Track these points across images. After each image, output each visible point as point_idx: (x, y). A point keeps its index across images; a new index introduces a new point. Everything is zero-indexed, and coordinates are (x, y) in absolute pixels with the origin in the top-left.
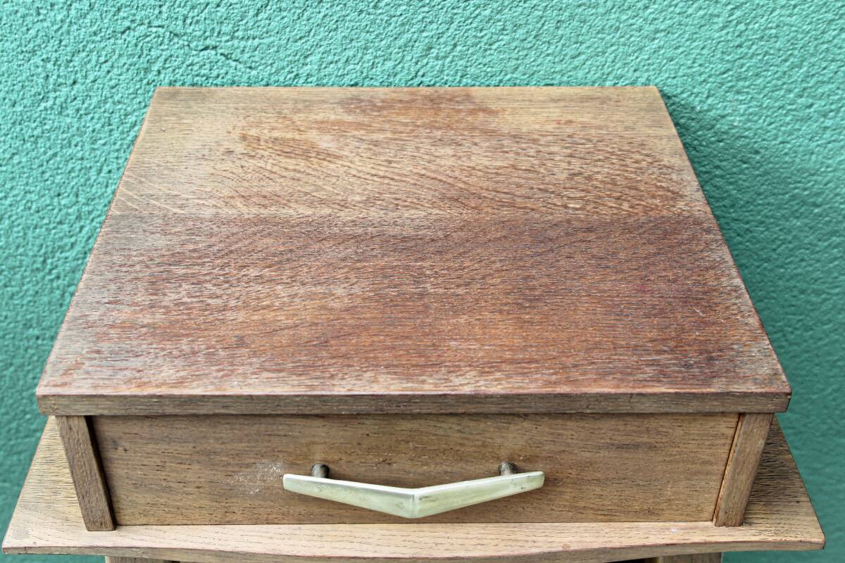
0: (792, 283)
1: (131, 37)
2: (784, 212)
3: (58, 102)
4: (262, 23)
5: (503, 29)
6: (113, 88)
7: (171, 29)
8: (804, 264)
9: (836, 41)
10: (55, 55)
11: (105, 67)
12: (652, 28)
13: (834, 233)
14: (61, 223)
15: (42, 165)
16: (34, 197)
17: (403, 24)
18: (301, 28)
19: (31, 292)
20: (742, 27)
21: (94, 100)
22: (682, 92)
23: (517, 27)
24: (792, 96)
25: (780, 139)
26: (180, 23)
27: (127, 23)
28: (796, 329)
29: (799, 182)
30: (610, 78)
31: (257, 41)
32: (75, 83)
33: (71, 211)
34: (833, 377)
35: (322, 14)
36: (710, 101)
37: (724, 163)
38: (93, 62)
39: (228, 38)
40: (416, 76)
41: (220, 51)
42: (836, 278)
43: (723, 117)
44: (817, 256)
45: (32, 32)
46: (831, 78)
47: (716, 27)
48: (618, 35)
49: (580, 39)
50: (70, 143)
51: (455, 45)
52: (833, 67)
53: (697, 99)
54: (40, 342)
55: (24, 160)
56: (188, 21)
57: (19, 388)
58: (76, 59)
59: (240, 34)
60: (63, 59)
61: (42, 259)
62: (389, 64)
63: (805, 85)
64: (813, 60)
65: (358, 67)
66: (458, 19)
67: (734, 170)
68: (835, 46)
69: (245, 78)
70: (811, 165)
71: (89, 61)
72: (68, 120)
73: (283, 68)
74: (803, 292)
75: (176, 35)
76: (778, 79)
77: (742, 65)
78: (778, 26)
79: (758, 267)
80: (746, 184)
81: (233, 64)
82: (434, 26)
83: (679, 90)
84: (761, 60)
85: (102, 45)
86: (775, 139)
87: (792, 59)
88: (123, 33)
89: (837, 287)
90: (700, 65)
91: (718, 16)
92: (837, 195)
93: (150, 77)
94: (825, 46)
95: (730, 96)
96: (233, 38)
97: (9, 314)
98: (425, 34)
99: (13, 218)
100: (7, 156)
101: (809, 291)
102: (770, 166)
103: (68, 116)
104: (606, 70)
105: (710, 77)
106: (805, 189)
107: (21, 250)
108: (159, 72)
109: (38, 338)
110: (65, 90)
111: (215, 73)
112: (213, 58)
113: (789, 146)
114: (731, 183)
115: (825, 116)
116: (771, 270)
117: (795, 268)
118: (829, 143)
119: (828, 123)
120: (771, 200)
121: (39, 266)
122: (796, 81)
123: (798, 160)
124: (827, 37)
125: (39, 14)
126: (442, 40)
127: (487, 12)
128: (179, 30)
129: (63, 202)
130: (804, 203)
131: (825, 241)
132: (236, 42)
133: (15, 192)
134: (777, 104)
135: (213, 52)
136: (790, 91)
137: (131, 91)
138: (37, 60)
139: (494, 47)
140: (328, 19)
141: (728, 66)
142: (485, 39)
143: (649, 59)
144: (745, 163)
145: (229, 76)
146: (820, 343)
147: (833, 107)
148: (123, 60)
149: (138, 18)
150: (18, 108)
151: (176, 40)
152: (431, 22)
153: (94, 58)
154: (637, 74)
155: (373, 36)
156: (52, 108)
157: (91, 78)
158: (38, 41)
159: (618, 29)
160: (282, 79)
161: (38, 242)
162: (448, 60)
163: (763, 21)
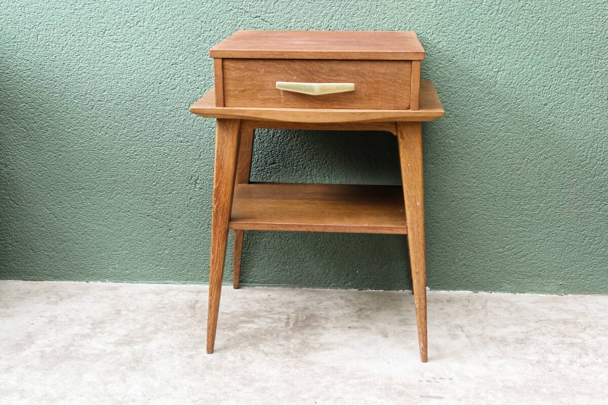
0: (477, 117)
1: (231, 13)
2: (469, 83)
3: (204, 38)
4: (276, 7)
5: (358, 9)
6: (224, 32)
7: (245, 10)
8: (481, 108)
9: (475, 12)
10: (206, 19)
11: (222, 24)
12: (409, 7)
13: (490, 93)
14: (198, 88)
15: (194, 63)
16: (190, 76)
17: (323, 7)
18: (289, 9)
19: (182, 120)
20: (441, 7)
21: (216, 37)
22: (423, 32)
23: (362, 8)
24: (463, 33)
25: (462, 52)
26: (248, 7)
27: (231, 8)
28: (483, 140)
29: (472, 70)
30: (397, 27)
31: (274, 14)
32: (210, 30)
33: (202, 83)
34: (503, 165)
35: (296, 4)
36: (433, 36)
37: (442, 62)
38: (218, 22)
39: (264, 13)
40: (328, 27)
41: (261, 18)
42: (495, 114)
43: (439, 42)
44: (485, 104)
45: (199, 11)
46: (476, 26)
47: (432, 7)
48: (398, 11)
49: (385, 12)
50: (206, 54)
51: (341, 15)
52: (476, 22)
53: (429, 35)
54: (182, 144)
55: (189, 61)
56: (251, 7)
57: (170, 167)
58: (212, 21)
59: (268, 11)
60: (208, 21)
61: (188, 104)
62: (319, 22)
63: (467, 29)
64: (468, 19)
65: (308, 24)
66: (342, 5)
67: (447, 65)
68: (475, 14)
69: (269, 28)
70: (475, 62)
71: (216, 22)
72: (206, 45)
73: (282, 24)
74: (483, 121)
75: (247, 12)
76: (457, 27)
77: (443, 22)
78: (453, 6)
79: (463, 109)
80: (452, 71)
81: (265, 23)
82: (334, 8)
83: (422, 32)
84: (450, 19)
85: (222, 15)
86: (460, 51)
87: (460, 19)
88: (229, 11)
89: (496, 119)
90: (428, 21)
91: (432, 3)
92: (488, 75)
93: (236, 28)
94: (471, 14)
95: (441, 34)
96: (266, 13)
97: (173, 130)
98: (331, 11)
99: (181, 86)
100: (183, 59)
101: (485, 121)
102: (460, 63)
103: (206, 43)
104: (395, 24)
105: (432, 26)
106: (475, 73)
107: (182, 100)
108: (240, 26)
109: (182, 142)
110: (207, 33)
111: (258, 26)
112: (258, 20)
113: (465, 54)
114: (446, 70)
115: (476, 41)
116: (468, 111)
117: (478, 110)
118: (480, 53)
119: (479, 44)
120: (462, 78)
121: (187, 107)
122: (463, 28)
123: (470, 60)
124: (471, 10)
125: (202, 5)
126: (337, 13)
127: (352, 3)
128: (248, 10)
129: (200, 79)
130: (475, 79)
131: (487, 96)
132: (266, 15)
133: (183, 74)
134: (458, 37)
135: (259, 18)
136: (462, 32)
137: (229, 33)
138: (199, 21)
139: (355, 15)
140: (298, 5)
141: (438, 21)
142: (352, 13)
143: (410, 19)
144: (450, 62)
145: (263, 27)
146: (494, 147)
147: (479, 38)
148: (228, 21)
149: (235, 6)
150: (190, 40)
151: (246, 14)
152: (333, 6)
153: (218, 21)
154: (406, 25)
155: (313, 11)
156: (201, 40)
157: (216, 28)
158: (201, 15)
159: (397, 8)
160: (281, 28)
161: (189, 96)
162: (339, 21)
163: (448, 4)
